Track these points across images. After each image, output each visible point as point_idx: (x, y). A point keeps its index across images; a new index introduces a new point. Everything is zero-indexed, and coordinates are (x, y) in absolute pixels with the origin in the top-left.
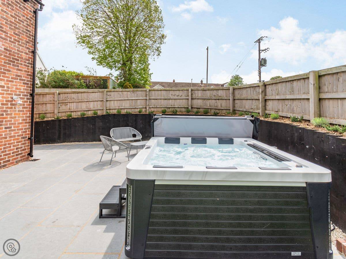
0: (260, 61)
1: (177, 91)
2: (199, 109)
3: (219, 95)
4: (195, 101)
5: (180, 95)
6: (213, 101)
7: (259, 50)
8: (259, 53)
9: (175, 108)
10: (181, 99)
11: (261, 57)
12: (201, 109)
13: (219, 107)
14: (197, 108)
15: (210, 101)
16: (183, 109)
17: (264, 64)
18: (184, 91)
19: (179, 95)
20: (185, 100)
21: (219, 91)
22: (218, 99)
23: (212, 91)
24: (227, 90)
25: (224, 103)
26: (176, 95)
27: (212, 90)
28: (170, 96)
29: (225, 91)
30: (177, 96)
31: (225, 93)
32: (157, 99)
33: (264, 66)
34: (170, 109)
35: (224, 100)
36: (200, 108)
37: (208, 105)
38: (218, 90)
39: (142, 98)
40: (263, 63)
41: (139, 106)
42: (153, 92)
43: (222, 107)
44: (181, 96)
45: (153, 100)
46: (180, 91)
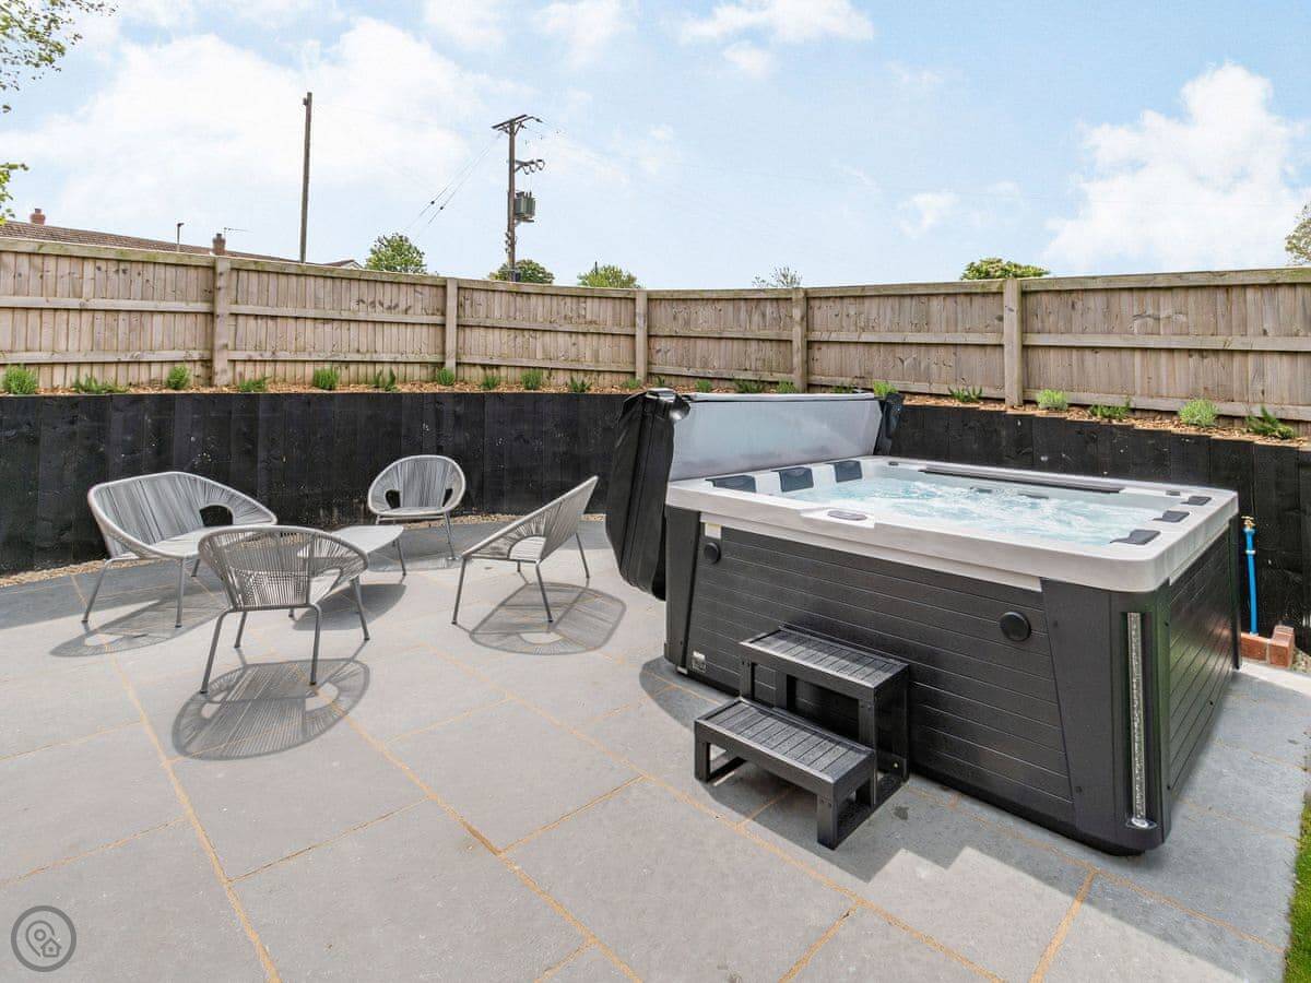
0: (515, 200)
1: (388, 286)
2: (495, 370)
3: (589, 317)
4: (475, 337)
5: (402, 306)
6: (561, 338)
7: (512, 161)
8: (512, 171)
9: (374, 363)
10: (406, 324)
11: (519, 188)
12: (503, 372)
13: (588, 364)
14: (484, 366)
15: (548, 337)
16: (417, 367)
17: (527, 212)
18: (419, 288)
19: (397, 306)
20: (425, 328)
21: (589, 301)
22: (584, 334)
23: (555, 298)
24: (617, 302)
25: (606, 347)
26: (382, 304)
27: (557, 295)
28: (354, 305)
29: (610, 303)
30: (390, 308)
31: (610, 313)
32: (274, 317)
33: (526, 220)
34: (353, 368)
35: (609, 338)
36: (498, 367)
37: (539, 355)
38: (582, 300)
39: (182, 306)
40: (523, 209)
41: (162, 348)
42: (254, 276)
43: (597, 361)
44: (406, 311)
45: (252, 322)
46: (403, 287)
